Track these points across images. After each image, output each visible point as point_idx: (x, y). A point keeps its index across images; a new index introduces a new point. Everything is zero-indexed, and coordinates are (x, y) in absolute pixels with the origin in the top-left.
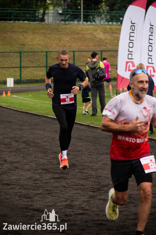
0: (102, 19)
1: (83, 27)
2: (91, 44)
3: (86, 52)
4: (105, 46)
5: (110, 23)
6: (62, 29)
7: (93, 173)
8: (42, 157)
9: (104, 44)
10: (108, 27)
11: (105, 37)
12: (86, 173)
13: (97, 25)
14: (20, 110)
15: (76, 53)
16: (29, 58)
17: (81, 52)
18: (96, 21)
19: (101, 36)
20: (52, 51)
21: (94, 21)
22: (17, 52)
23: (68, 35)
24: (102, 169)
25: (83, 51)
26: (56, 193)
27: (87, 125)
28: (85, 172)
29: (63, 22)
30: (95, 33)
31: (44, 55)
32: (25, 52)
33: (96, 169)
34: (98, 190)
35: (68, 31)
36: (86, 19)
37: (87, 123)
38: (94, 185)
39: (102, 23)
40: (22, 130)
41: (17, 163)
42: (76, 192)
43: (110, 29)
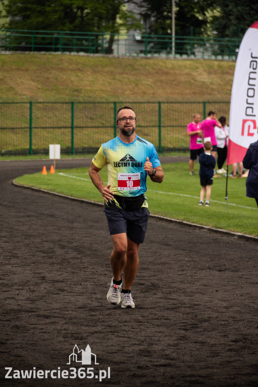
0: (206, 50)
1: (174, 62)
2: (187, 91)
3: (179, 105)
4: (210, 94)
5: (220, 57)
6: (141, 66)
7: (186, 299)
8: (104, 273)
9: (209, 91)
10: (216, 63)
11: (210, 80)
12: (174, 299)
13: (198, 60)
14: (69, 197)
15: (163, 106)
16: (86, 113)
17: (172, 105)
18: (196, 54)
19: (204, 78)
20: (124, 101)
21: (193, 54)
22: (66, 103)
23: (150, 76)
24: (200, 293)
25: (175, 103)
26: (125, 330)
27: (180, 223)
28: (172, 298)
29: (142, 55)
30: (195, 74)
31: (111, 108)
32: (80, 103)
33: (191, 292)
34: (192, 327)
35: (151, 70)
36: (181, 50)
37: (178, 219)
38: (187, 319)
39: (206, 57)
40: (72, 228)
41: (62, 282)
42: (157, 329)
43: (219, 67)
